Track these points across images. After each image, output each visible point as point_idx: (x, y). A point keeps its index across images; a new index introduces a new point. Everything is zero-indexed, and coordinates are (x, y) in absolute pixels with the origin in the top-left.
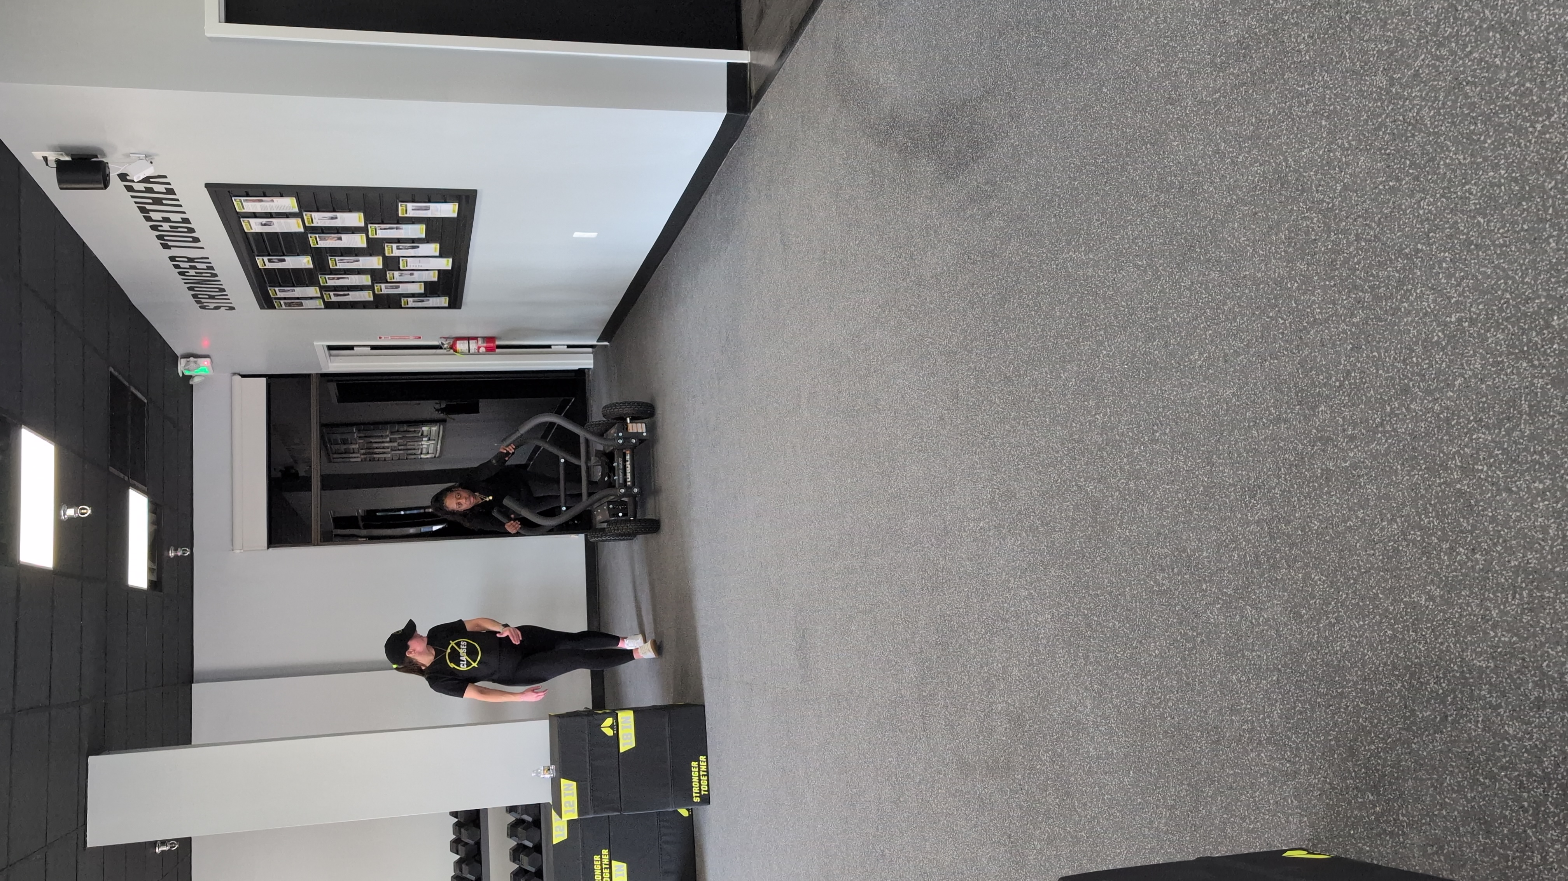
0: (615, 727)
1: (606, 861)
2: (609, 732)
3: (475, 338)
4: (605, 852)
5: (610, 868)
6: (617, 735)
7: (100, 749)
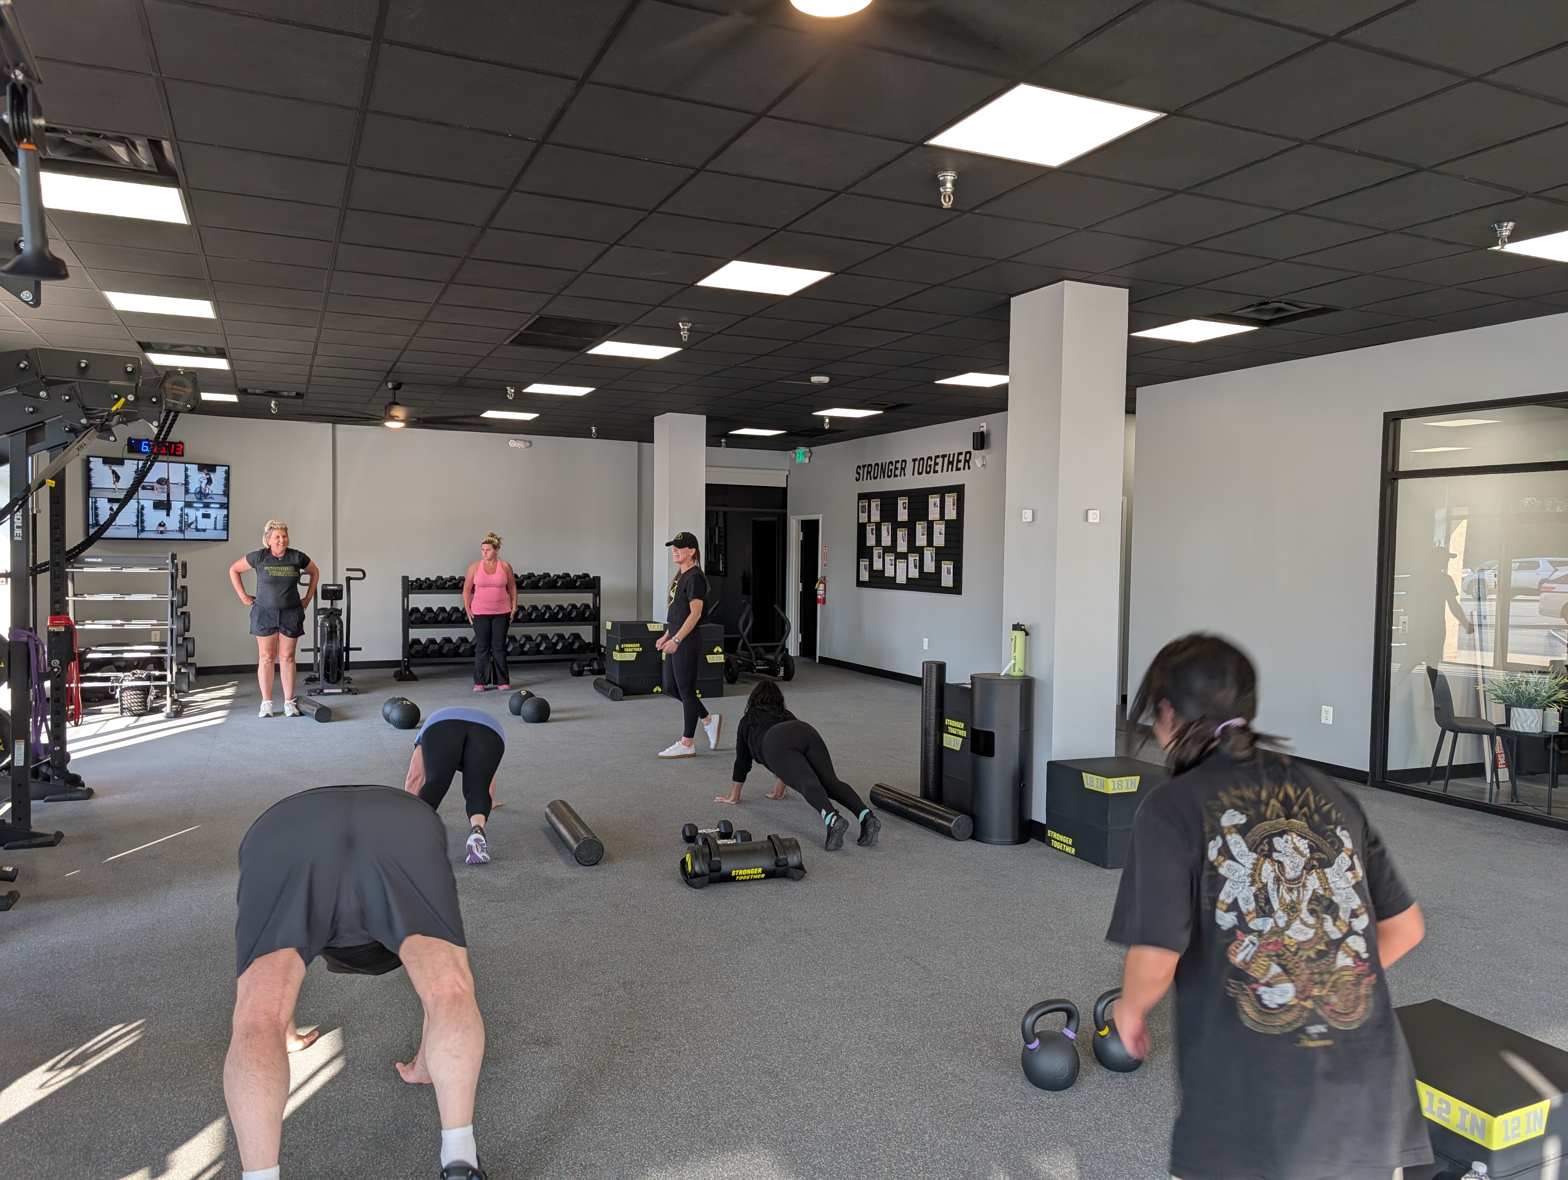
0: (718, 653)
1: (636, 650)
2: (715, 650)
3: (825, 594)
4: (641, 649)
5: (633, 652)
6: (714, 654)
7: (709, 421)
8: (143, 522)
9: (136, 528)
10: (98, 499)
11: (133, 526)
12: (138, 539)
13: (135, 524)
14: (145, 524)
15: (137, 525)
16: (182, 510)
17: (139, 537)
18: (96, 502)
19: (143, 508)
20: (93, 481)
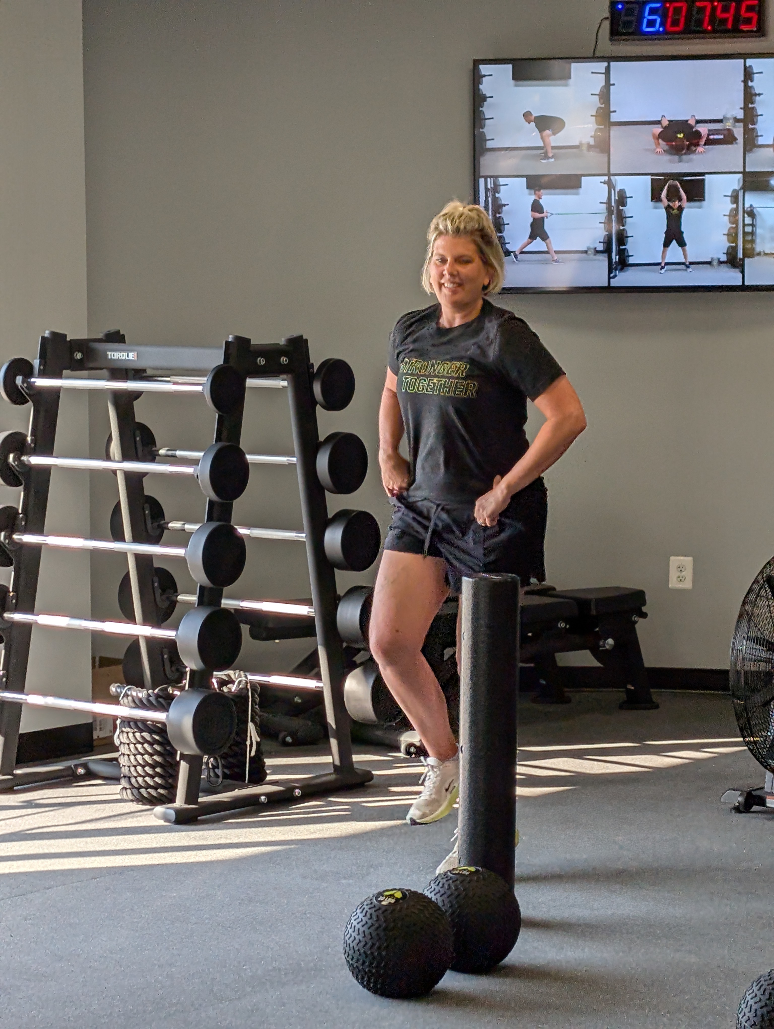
8: (622, 238)
9: (604, 259)
10: (502, 181)
11: (597, 252)
12: (609, 289)
13: (600, 247)
14: (630, 247)
15: (608, 250)
16: (735, 198)
17: (614, 283)
18: (496, 188)
19: (622, 199)
20: (489, 130)
